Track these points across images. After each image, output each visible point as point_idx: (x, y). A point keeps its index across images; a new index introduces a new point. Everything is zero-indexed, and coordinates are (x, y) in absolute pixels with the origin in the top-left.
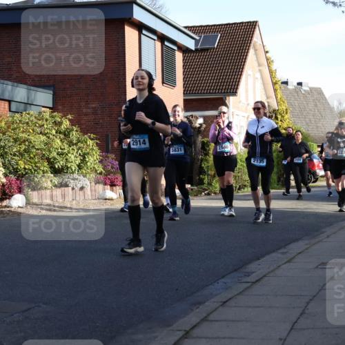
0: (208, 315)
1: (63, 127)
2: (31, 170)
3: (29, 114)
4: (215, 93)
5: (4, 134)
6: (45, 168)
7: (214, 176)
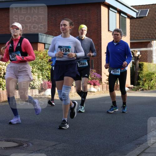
0: (145, 150)
4: (146, 39)
5: (42, 59)
7: (145, 81)
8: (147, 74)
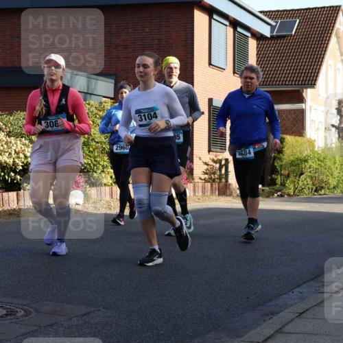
0: (283, 326)
2: (90, 164)
3: (89, 104)
4: (291, 85)
6: (105, 163)
7: (288, 176)
8: (293, 161)
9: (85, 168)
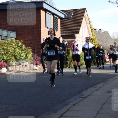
1: (19, 45)
3: (8, 40)
4: (72, 33)
6: (13, 59)
7: (71, 61)
9: (7, 60)
